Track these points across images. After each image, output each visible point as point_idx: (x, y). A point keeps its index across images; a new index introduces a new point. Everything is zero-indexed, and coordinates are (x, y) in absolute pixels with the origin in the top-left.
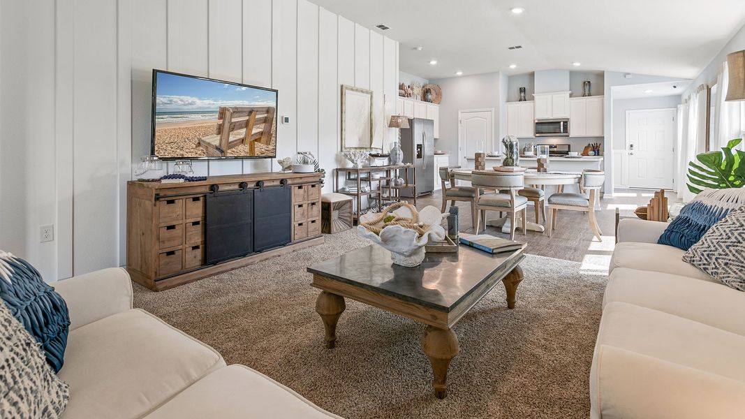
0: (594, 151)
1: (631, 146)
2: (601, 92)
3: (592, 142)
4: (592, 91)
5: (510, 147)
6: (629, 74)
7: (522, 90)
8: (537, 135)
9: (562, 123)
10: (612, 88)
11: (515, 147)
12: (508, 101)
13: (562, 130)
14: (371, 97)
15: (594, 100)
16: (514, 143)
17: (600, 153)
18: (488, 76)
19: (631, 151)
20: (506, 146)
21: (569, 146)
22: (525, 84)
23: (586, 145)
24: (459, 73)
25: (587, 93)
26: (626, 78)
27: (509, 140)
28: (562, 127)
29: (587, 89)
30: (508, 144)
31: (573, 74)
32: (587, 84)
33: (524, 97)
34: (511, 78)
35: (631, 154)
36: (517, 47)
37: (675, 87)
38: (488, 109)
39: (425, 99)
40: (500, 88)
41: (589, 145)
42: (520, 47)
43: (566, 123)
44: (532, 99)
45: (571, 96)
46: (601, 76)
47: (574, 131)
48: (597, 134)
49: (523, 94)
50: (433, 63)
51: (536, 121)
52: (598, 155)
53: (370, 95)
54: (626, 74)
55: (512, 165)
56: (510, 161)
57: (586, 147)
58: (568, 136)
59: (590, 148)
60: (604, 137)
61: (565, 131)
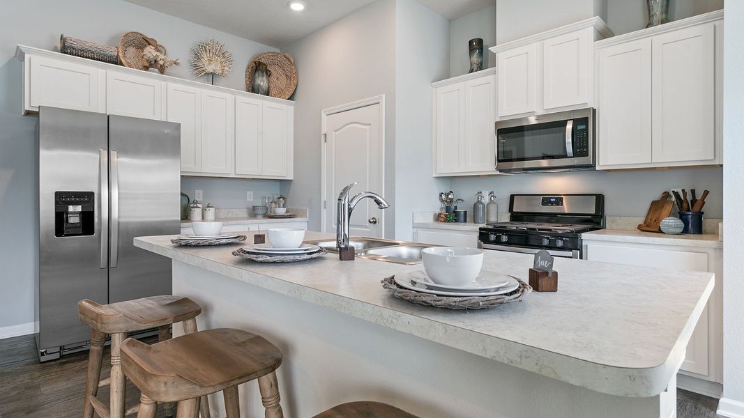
0: (682, 216)
3: (676, 185)
7: (474, 47)
8: (506, 165)
9: (569, 126)
13: (570, 149)
17: (707, 223)
21: (599, 197)
23: (657, 196)
38: (375, 99)
41: (666, 195)
47: (612, 151)
48: (691, 153)
49: (475, 58)
51: (499, 127)
52: (698, 231)
57: (654, 203)
58: (591, 167)
59: (668, 208)
60: (722, 166)
61: (581, 149)
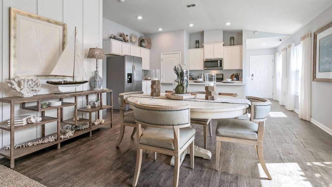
0: (236, 78)
1: (253, 75)
2: (240, 43)
3: (235, 73)
4: (235, 42)
5: (181, 75)
6: (256, 32)
7: (197, 42)
8: (206, 68)
9: (219, 61)
10: (247, 40)
11: (185, 75)
12: (190, 48)
13: (219, 66)
14: (64, 29)
15: (236, 48)
16: (185, 71)
17: (240, 79)
18: (177, 32)
19: (252, 78)
20: (177, 73)
21: (223, 75)
22: (199, 39)
23: (232, 74)
24: (160, 29)
25: (232, 44)
26: (254, 34)
27: (180, 69)
28: (219, 64)
29: (232, 41)
30: (180, 71)
31: (225, 32)
32: (232, 38)
33: (198, 46)
34: (191, 35)
35: (252, 79)
36: (192, 6)
37: (280, 40)
38: (178, 52)
39: (141, 45)
40: (185, 40)
41: (233, 74)
42: (194, 5)
43: (221, 61)
44: (203, 47)
45: (224, 45)
46: (240, 33)
47: (226, 66)
48: (238, 68)
49: (197, 45)
50: (140, 18)
51: (205, 60)
52: (238, 80)
53: (61, 28)
54: (254, 32)
55: (182, 92)
56: (181, 88)
57: (231, 76)
58: (222, 69)
59: (234, 76)
60: (242, 70)
61: (221, 66)
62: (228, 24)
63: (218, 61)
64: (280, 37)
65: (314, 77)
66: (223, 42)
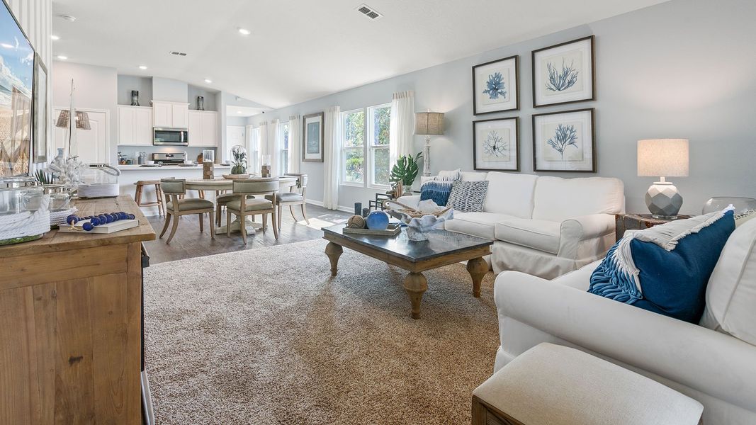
2: (216, 108)
7: (134, 94)
8: (156, 143)
9: (182, 133)
10: (228, 107)
12: (118, 103)
13: (182, 140)
20: (235, 155)
21: (185, 154)
22: (139, 88)
25: (201, 107)
26: (236, 100)
28: (183, 137)
29: (200, 104)
31: (190, 87)
32: (201, 99)
33: (137, 102)
34: (122, 78)
36: (181, 54)
37: (263, 112)
38: (103, 110)
41: (202, 154)
43: (186, 133)
44: (150, 105)
45: (189, 108)
47: (192, 142)
49: (135, 98)
51: (155, 129)
54: (237, 97)
58: (188, 146)
61: (186, 140)
62: (208, 81)
63: (180, 132)
64: (263, 110)
65: (304, 158)
66: (189, 102)
